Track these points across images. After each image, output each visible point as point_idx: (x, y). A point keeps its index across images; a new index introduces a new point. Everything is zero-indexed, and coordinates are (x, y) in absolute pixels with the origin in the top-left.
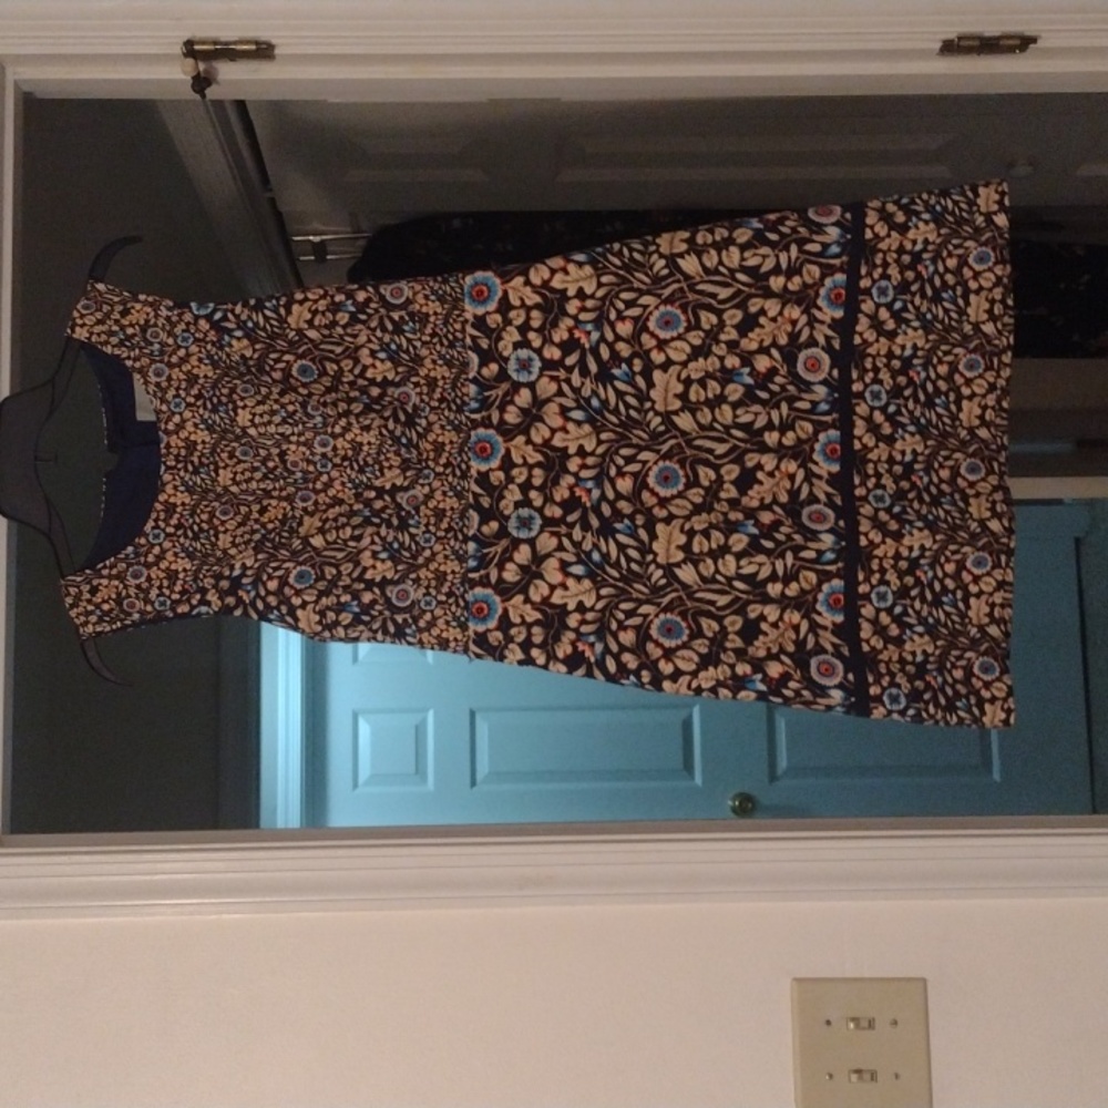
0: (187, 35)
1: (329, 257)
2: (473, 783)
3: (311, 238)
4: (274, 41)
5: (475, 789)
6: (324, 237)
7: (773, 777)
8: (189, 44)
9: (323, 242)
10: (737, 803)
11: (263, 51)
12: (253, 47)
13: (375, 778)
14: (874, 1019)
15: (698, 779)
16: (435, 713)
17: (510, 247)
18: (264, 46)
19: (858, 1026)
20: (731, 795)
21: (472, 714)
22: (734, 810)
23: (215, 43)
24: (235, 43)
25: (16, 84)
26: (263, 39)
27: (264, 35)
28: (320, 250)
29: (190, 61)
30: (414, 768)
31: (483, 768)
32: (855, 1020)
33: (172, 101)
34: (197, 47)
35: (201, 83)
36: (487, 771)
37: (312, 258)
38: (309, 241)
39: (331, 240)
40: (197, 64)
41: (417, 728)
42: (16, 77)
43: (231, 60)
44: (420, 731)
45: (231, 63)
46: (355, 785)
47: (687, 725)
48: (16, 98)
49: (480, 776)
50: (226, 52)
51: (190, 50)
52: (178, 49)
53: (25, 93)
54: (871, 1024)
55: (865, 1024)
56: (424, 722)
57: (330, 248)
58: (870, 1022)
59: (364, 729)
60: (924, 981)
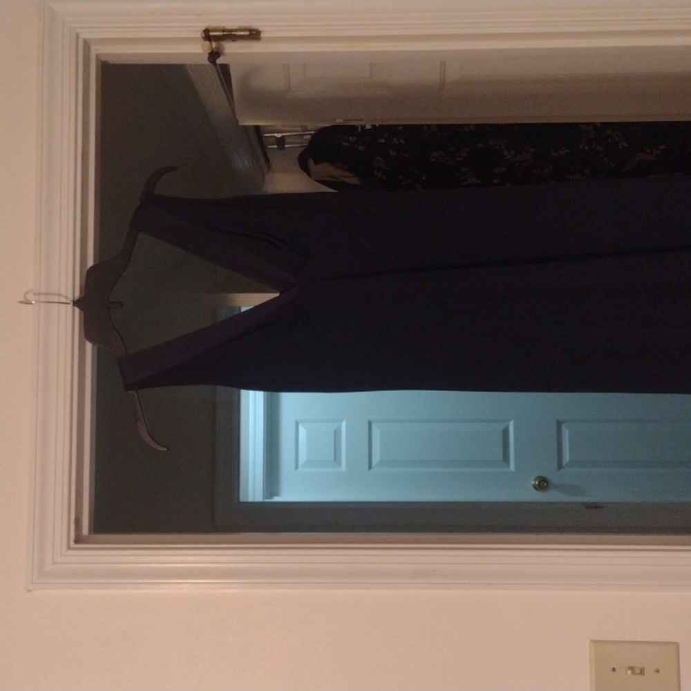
0: (205, 25)
1: (286, 146)
2: (370, 467)
3: (276, 135)
4: (260, 29)
5: (371, 470)
6: (284, 134)
7: (560, 466)
8: (207, 31)
9: (283, 137)
10: (537, 483)
11: (254, 35)
12: (247, 33)
13: (309, 463)
14: (644, 668)
15: (512, 467)
16: (347, 422)
17: (402, 141)
18: (255, 32)
19: (633, 673)
20: (533, 478)
21: (370, 424)
22: (535, 487)
23: (224, 31)
24: (236, 30)
25: (97, 57)
26: (253, 27)
27: (254, 25)
28: (281, 142)
29: (207, 43)
30: (333, 456)
31: (376, 458)
32: (632, 668)
33: (195, 65)
34: (211, 34)
35: (214, 55)
36: (379, 459)
37: (276, 146)
38: (274, 137)
39: (288, 136)
40: (211, 45)
41: (335, 432)
42: (97, 52)
43: (233, 41)
44: (337, 434)
45: (234, 43)
46: (297, 467)
47: (505, 432)
48: (97, 65)
49: (374, 462)
50: (230, 35)
51: (207, 35)
52: (199, 35)
53: (102, 61)
54: (642, 672)
55: (638, 671)
56: (340, 428)
57: (287, 140)
58: (641, 670)
59: (303, 432)
60: (677, 644)
